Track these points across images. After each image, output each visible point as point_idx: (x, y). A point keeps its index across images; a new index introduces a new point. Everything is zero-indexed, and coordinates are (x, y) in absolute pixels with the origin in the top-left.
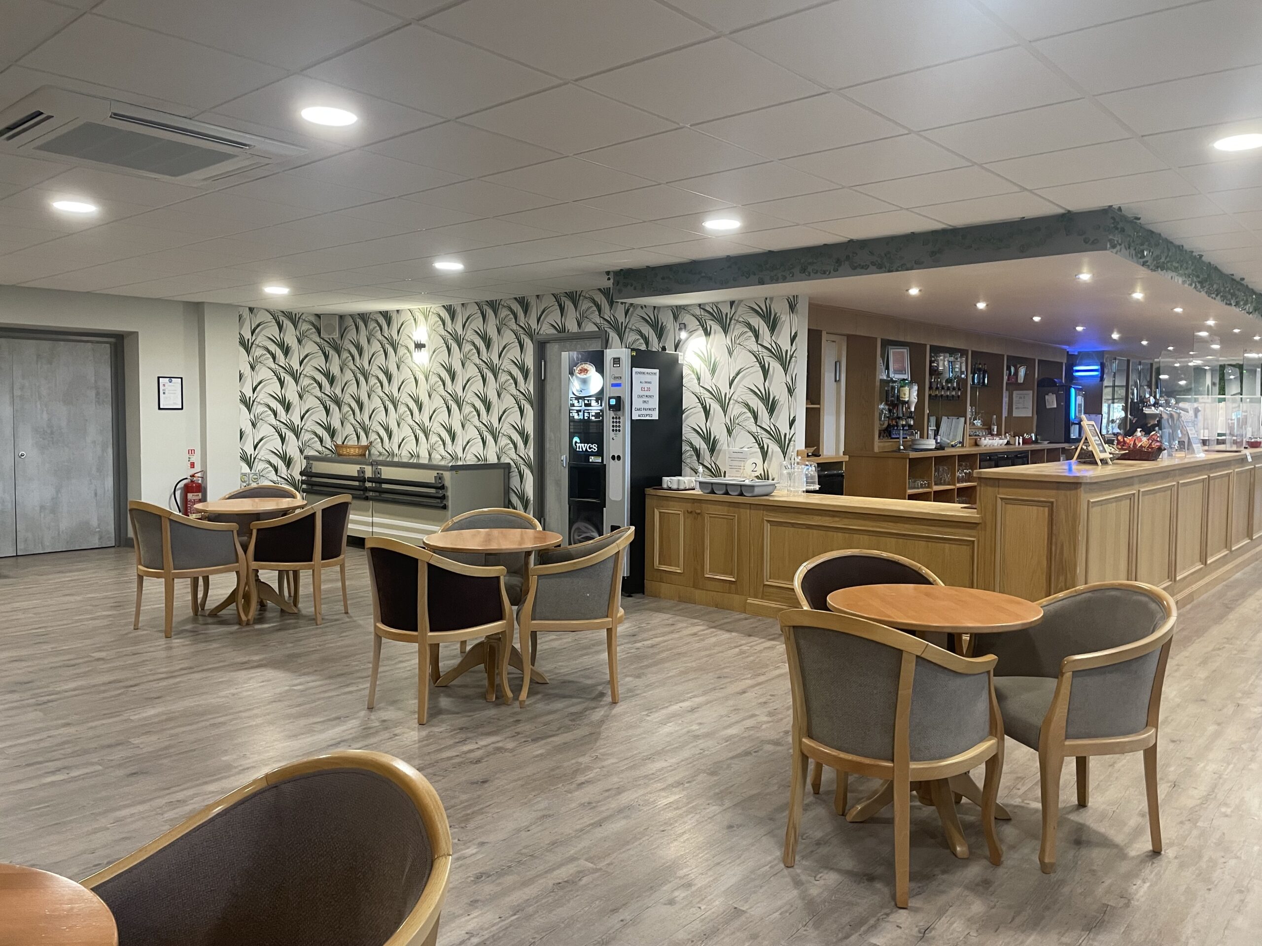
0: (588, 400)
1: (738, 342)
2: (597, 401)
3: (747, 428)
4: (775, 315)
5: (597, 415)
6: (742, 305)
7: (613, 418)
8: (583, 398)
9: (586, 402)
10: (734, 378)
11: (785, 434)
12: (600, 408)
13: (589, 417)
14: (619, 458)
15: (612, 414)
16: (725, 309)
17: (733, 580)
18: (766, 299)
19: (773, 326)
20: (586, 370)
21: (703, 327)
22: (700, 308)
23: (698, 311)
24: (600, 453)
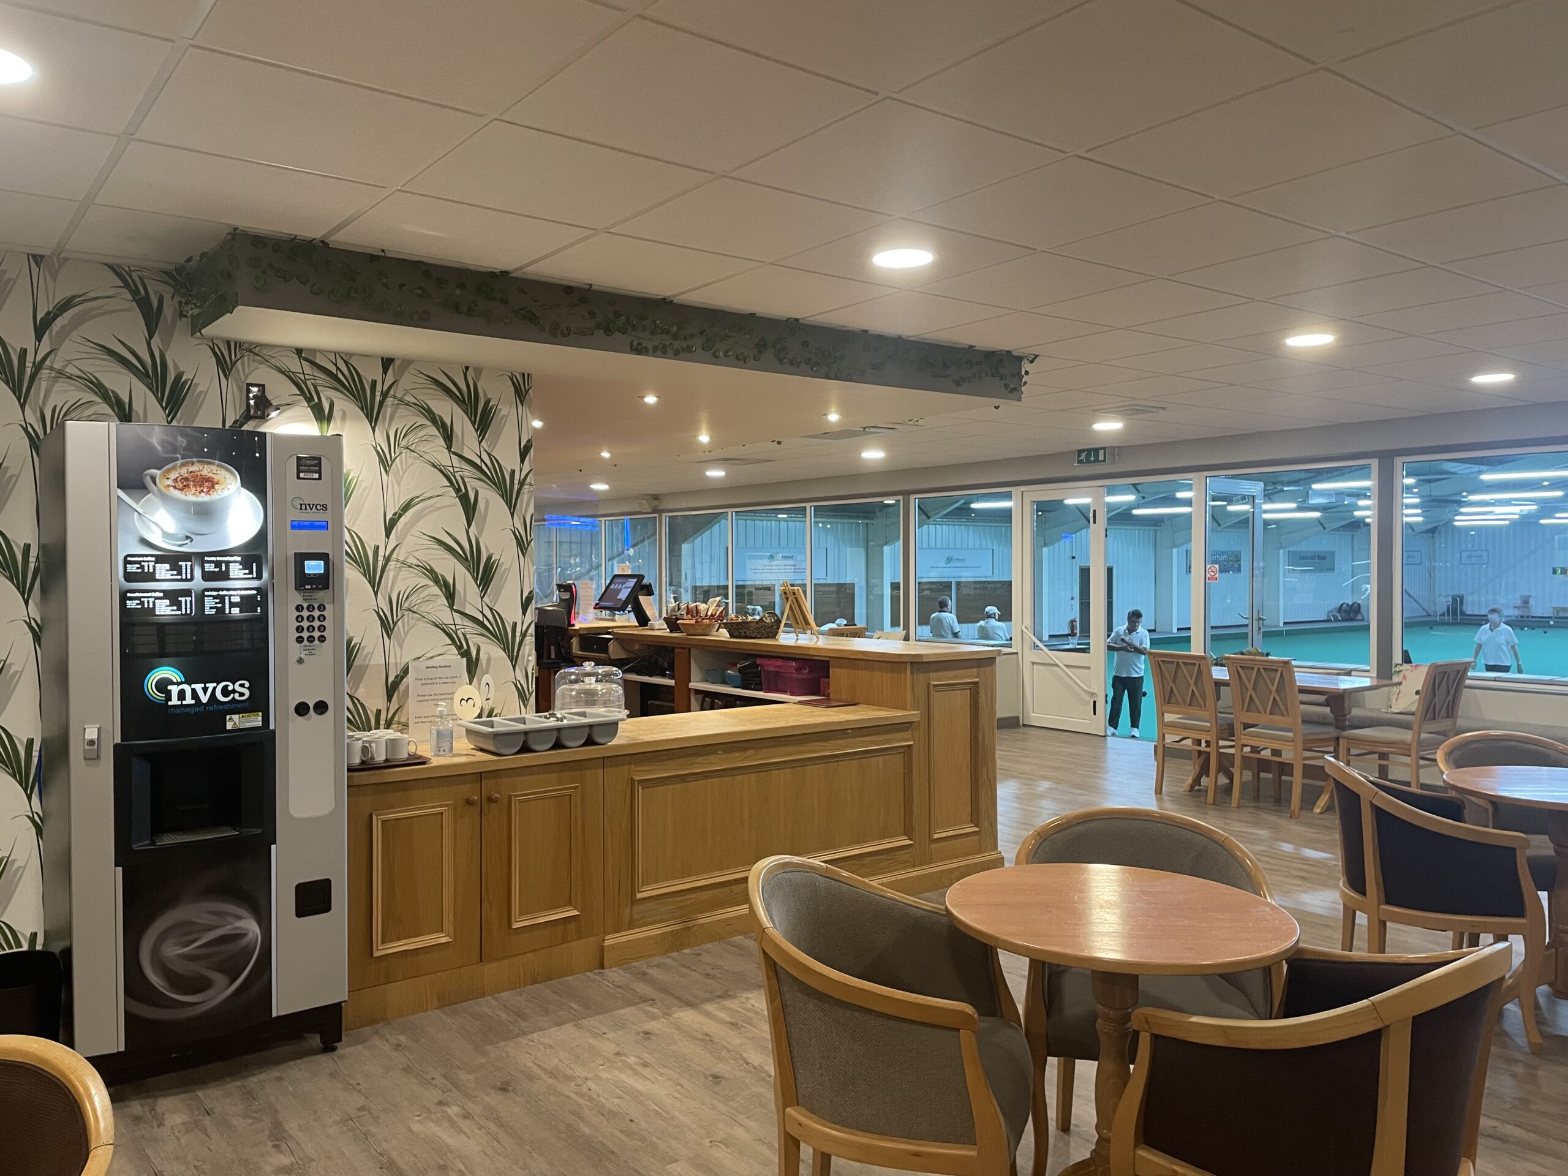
0: (218, 564)
1: (404, 443)
2: (246, 564)
3: (429, 617)
4: (487, 402)
5: (247, 603)
6: (411, 369)
7: (299, 608)
8: (201, 557)
9: (210, 567)
10: (397, 517)
11: (515, 625)
12: (255, 584)
13: (221, 610)
14: (321, 707)
15: (297, 598)
16: (371, 373)
17: (576, 913)
18: (467, 368)
19: (483, 422)
20: (209, 480)
21: (309, 400)
22: (300, 357)
23: (294, 364)
24: (258, 702)
